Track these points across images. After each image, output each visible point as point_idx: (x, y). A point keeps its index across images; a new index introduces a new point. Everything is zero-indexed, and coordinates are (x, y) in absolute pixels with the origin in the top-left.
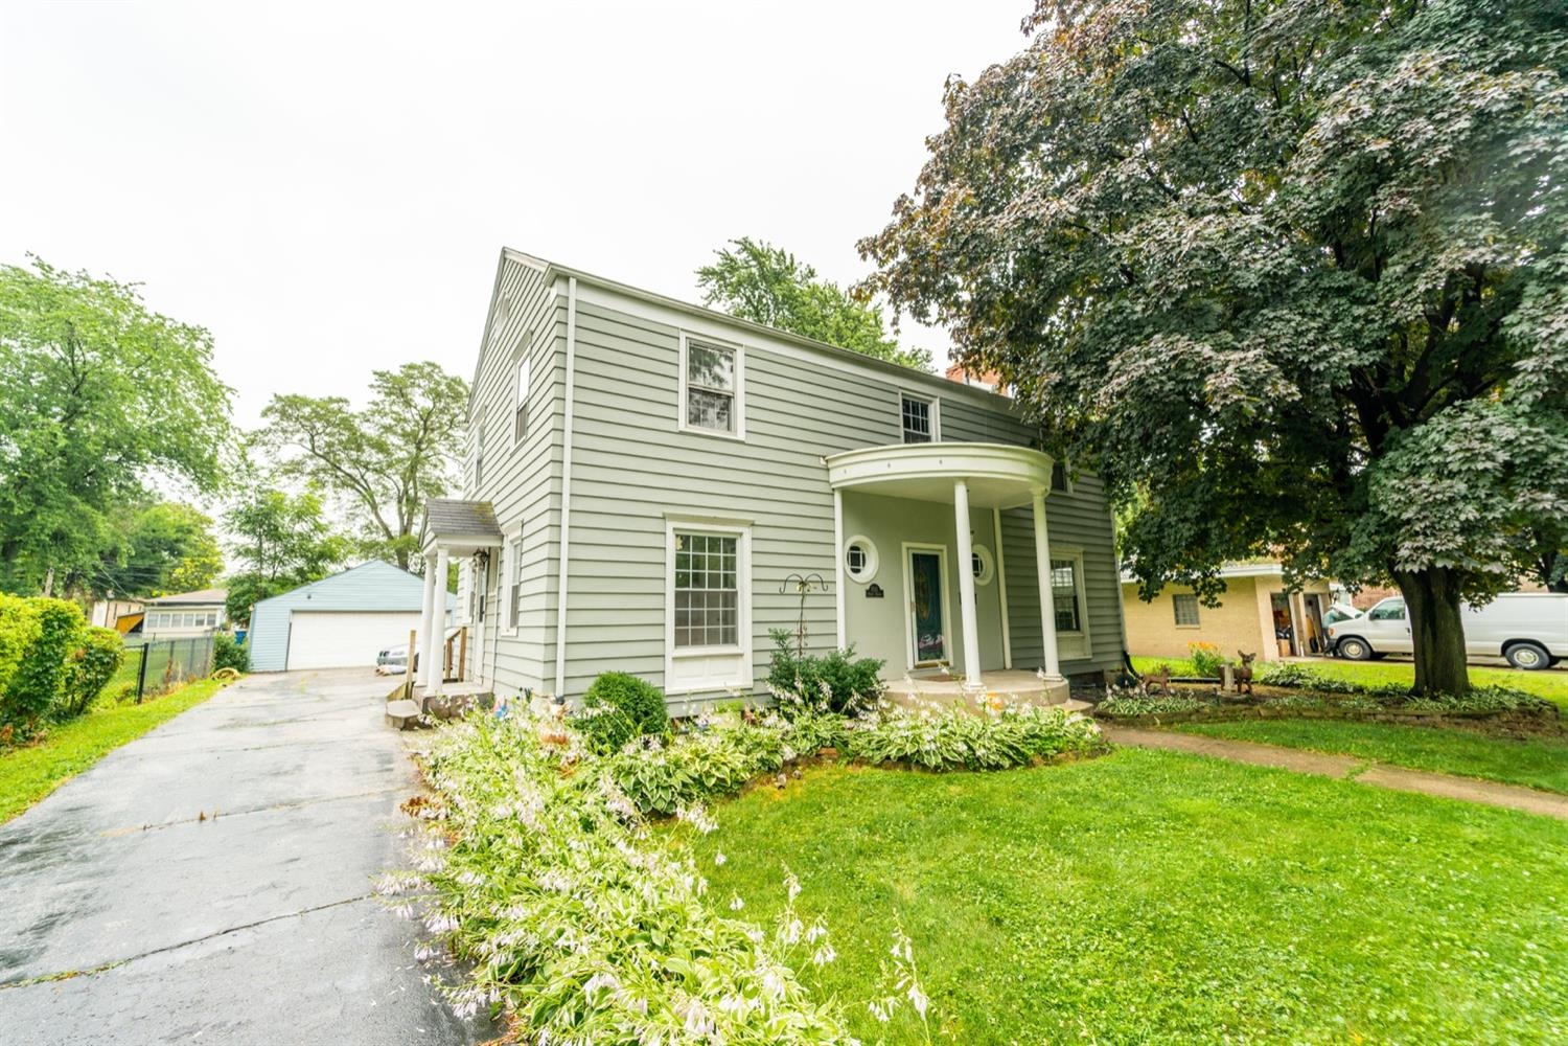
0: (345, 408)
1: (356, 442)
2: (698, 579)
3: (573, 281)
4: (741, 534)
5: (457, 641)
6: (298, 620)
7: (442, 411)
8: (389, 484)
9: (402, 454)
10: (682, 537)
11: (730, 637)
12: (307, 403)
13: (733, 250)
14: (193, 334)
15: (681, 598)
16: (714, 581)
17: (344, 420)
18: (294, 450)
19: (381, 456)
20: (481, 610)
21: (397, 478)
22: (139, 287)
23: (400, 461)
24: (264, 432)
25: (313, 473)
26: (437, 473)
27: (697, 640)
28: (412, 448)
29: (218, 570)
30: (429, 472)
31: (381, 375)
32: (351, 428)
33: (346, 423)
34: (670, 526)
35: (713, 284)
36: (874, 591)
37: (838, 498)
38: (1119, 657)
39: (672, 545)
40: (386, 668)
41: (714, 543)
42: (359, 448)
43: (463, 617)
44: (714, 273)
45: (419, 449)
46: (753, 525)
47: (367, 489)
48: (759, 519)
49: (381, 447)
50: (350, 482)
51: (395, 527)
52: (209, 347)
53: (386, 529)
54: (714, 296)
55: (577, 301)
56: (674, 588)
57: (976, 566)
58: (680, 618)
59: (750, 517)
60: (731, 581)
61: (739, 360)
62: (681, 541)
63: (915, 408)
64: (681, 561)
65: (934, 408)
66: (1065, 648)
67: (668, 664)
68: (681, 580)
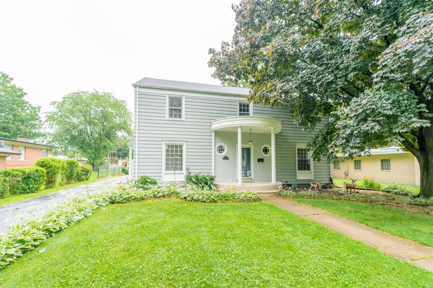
2: (172, 155)
3: (138, 87)
4: (183, 144)
11: (181, 169)
14: (123, 102)
15: (167, 160)
16: (176, 156)
22: (113, 93)
27: (172, 169)
34: (163, 143)
36: (226, 158)
37: (213, 134)
38: (328, 179)
39: (165, 147)
41: (176, 146)
46: (187, 142)
48: (188, 140)
55: (139, 92)
56: (165, 157)
57: (266, 151)
58: (167, 164)
59: (186, 140)
60: (181, 156)
61: (184, 100)
62: (167, 146)
63: (244, 106)
64: (167, 151)
65: (251, 105)
66: (302, 176)
67: (163, 175)
68: (167, 156)
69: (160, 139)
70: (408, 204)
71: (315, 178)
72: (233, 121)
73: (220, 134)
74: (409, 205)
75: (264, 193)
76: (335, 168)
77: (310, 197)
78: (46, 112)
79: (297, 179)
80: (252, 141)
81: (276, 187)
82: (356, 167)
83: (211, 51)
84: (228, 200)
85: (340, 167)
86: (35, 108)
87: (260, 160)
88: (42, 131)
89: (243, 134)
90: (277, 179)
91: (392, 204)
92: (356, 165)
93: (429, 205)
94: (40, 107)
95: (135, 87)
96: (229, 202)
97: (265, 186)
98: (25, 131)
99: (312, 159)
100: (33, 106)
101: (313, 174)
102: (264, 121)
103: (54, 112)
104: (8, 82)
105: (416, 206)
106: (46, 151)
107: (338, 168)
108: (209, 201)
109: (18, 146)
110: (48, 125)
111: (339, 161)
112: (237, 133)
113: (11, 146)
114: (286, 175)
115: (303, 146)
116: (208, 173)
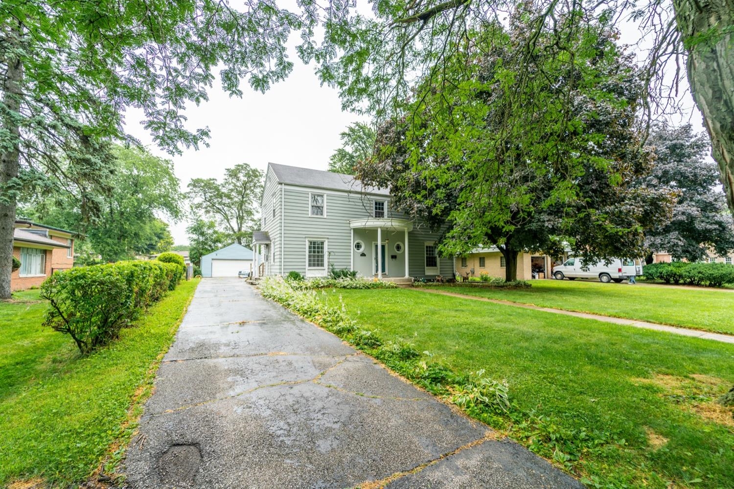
0: (216, 182)
1: (220, 195)
2: (314, 252)
3: (283, 184)
4: (325, 241)
5: (261, 267)
6: (215, 262)
7: (251, 182)
8: (233, 212)
9: (236, 199)
10: (310, 242)
11: (322, 265)
12: (202, 181)
13: (353, 126)
14: (168, 163)
15: (310, 256)
16: (318, 252)
17: (215, 187)
18: (199, 199)
19: (229, 200)
20: (267, 258)
21: (235, 209)
23: (236, 202)
24: (189, 193)
25: (206, 208)
26: (250, 206)
27: (314, 265)
28: (240, 197)
29: (172, 244)
30: (248, 206)
31: (228, 170)
32: (218, 190)
33: (217, 189)
34: (307, 240)
35: (346, 139)
36: (363, 255)
37: (352, 231)
39: (307, 244)
40: (241, 276)
41: (318, 243)
42: (221, 198)
43: (263, 261)
44: (346, 134)
45: (243, 198)
46: (328, 239)
47: (225, 214)
48: (329, 237)
49: (229, 197)
50: (219, 211)
51: (236, 228)
52: (173, 166)
53: (233, 229)
54: (346, 144)
55: (284, 189)
56: (308, 253)
57: (398, 248)
58: (310, 261)
59: (327, 237)
60: (322, 252)
61: (325, 197)
63: (379, 204)
64: (310, 248)
65: (386, 204)
66: (430, 272)
67: (307, 271)
68: (310, 252)
69: (304, 236)
71: (440, 273)
72: (374, 222)
73: (358, 232)
75: (401, 285)
76: (463, 266)
77: (436, 286)
79: (426, 274)
81: (409, 280)
82: (480, 264)
85: (467, 264)
87: (394, 257)
90: (410, 275)
92: (480, 262)
97: (401, 279)
99: (437, 256)
101: (439, 270)
102: (400, 223)
107: (465, 266)
108: (364, 288)
112: (377, 232)
115: (431, 244)
116: (348, 269)
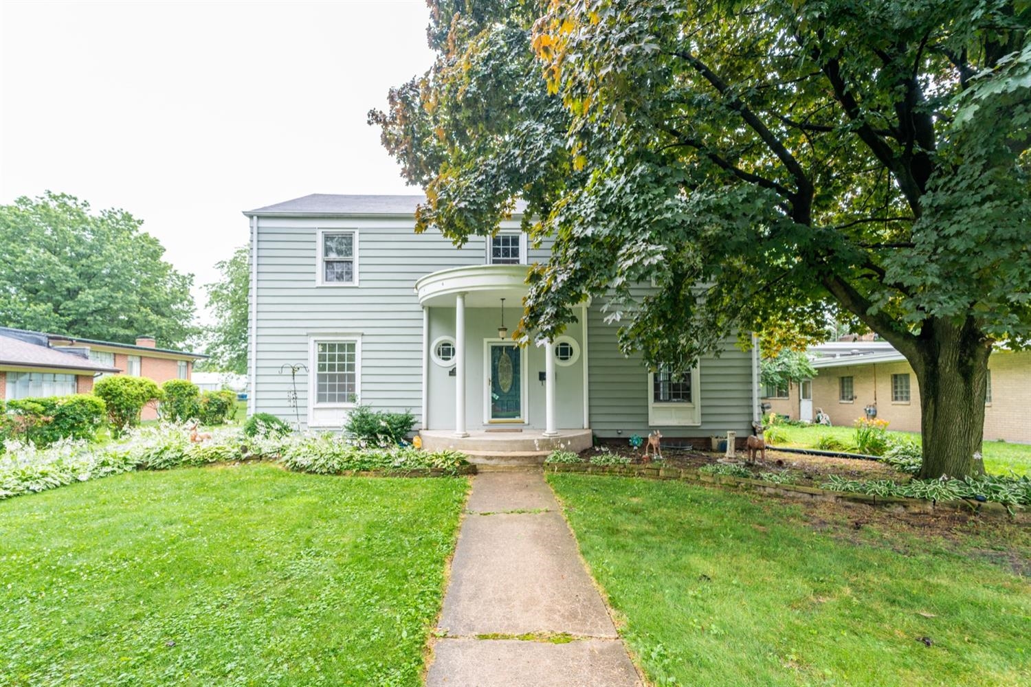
2: (332, 367)
3: (255, 218)
4: (356, 341)
10: (322, 345)
11: (351, 397)
15: (321, 378)
16: (341, 368)
27: (332, 399)
34: (312, 340)
36: (454, 372)
37: (425, 313)
39: (315, 350)
41: (341, 347)
46: (363, 335)
48: (366, 331)
55: (258, 228)
56: (316, 371)
57: (563, 352)
58: (321, 388)
59: (361, 331)
60: (351, 367)
61: (356, 238)
62: (320, 347)
63: (506, 241)
64: (321, 358)
65: (523, 238)
66: (665, 416)
67: (310, 411)
68: (321, 368)
69: (304, 332)
70: (838, 497)
71: (702, 422)
72: (444, 282)
73: (439, 313)
74: (840, 500)
75: (502, 458)
76: (843, 398)
78: (206, 284)
79: (651, 424)
80: (506, 329)
82: (896, 393)
83: (375, 117)
84: (368, 470)
85: (855, 393)
86: (184, 278)
88: (194, 323)
89: (468, 311)
91: (800, 495)
92: (896, 387)
93: (892, 503)
94: (193, 275)
95: (251, 217)
96: (367, 475)
97: (516, 441)
98: (159, 325)
100: (180, 273)
101: (698, 411)
102: (514, 275)
103: (221, 283)
104: (134, 227)
105: (855, 505)
106: (184, 364)
107: (850, 397)
108: (324, 470)
109: (127, 355)
110: (215, 311)
111: (852, 377)
112: (454, 309)
113: (112, 356)
114: (617, 414)
116: (408, 409)
